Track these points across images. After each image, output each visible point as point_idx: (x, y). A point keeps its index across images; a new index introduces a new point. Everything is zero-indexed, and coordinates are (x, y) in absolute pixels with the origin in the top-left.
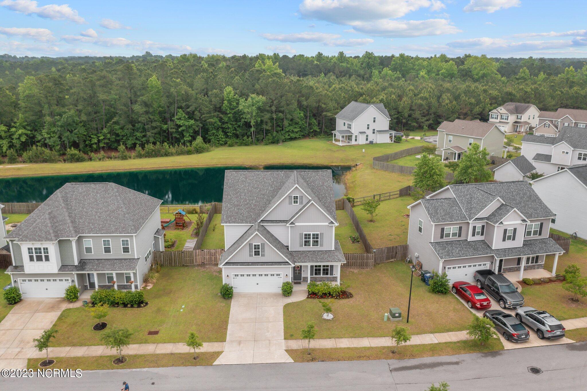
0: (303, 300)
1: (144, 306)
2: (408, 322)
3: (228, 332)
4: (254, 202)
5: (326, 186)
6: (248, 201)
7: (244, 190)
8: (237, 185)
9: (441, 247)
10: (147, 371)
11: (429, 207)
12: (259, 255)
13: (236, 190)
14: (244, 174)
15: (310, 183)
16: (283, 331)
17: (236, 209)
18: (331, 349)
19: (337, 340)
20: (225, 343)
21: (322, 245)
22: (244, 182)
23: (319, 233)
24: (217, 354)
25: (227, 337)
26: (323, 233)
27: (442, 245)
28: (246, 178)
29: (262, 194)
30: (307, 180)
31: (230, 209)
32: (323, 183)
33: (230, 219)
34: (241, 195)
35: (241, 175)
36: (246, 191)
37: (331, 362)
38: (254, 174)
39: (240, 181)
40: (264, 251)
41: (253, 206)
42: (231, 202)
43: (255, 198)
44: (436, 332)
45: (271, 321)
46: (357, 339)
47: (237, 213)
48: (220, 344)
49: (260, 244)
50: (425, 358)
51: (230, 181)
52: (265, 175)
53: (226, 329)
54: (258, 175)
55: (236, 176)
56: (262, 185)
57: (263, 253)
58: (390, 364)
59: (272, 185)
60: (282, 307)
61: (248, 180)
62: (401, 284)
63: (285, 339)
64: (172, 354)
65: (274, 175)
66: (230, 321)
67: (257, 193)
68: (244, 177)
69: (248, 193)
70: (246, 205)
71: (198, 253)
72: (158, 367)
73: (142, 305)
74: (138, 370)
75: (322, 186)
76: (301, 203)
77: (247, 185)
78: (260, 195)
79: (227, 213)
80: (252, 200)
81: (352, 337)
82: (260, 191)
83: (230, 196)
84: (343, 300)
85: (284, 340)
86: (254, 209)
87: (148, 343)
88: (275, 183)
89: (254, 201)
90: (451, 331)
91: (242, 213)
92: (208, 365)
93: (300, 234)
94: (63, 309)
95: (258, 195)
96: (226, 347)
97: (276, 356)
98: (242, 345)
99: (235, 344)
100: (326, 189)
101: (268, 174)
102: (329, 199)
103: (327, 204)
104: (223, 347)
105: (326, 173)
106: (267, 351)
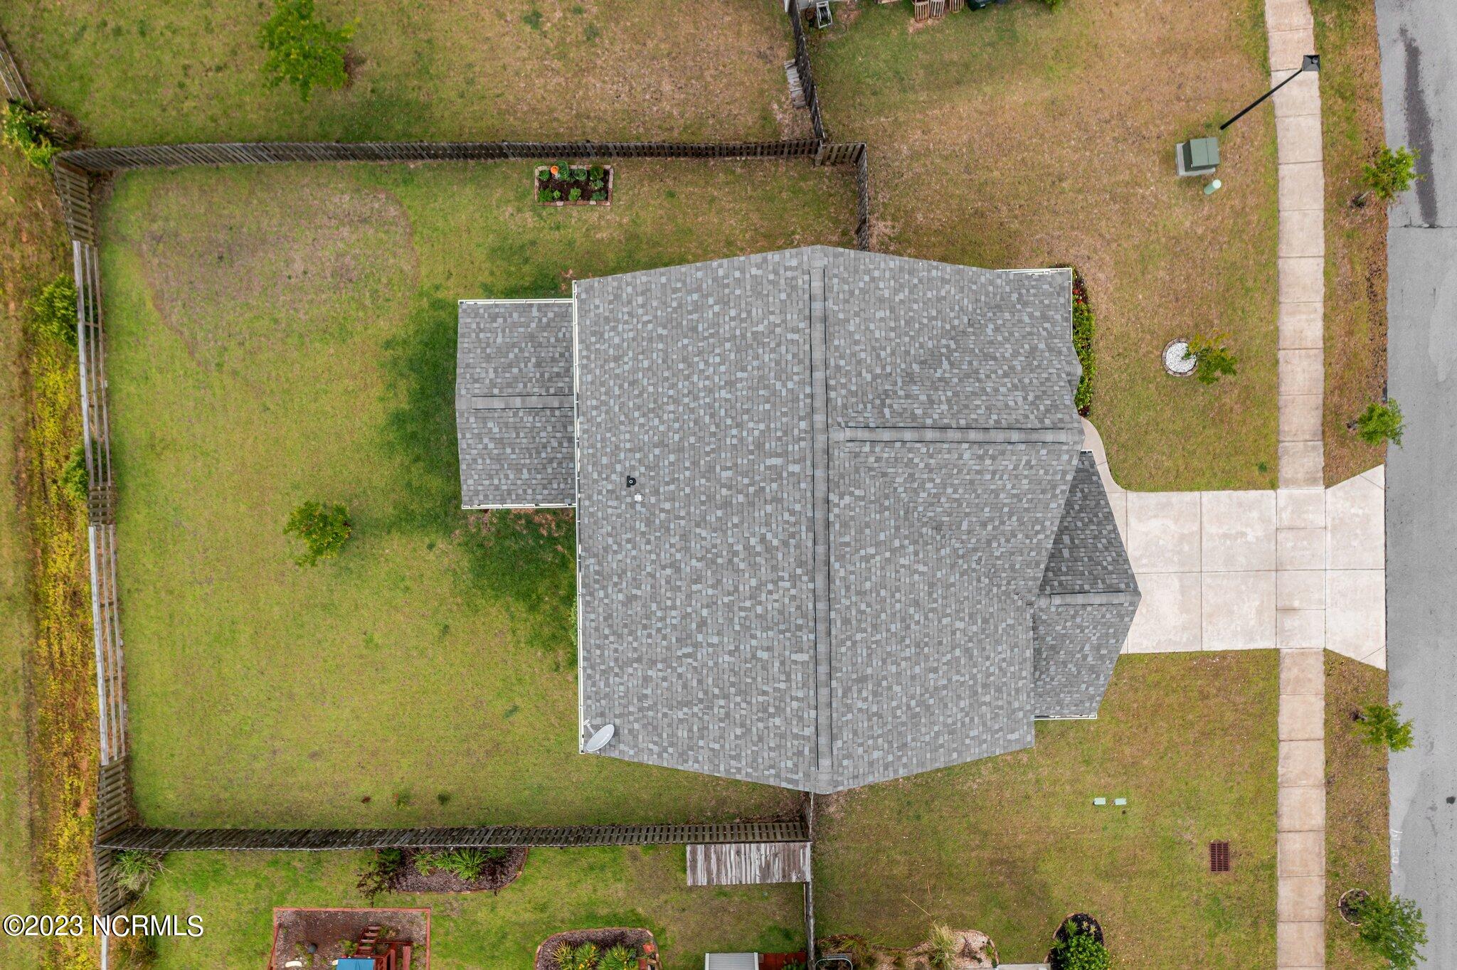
0: (1098, 428)
1: (1090, 921)
3: (1239, 645)
10: (1403, 827)
16: (1241, 493)
18: (1327, 364)
19: (1282, 344)
20: (1284, 651)
24: (1336, 665)
25: (1261, 647)
29: (930, 594)
30: (869, 377)
31: (984, 724)
32: (881, 300)
34: (936, 688)
35: (849, 708)
36: (917, 670)
37: (1390, 372)
38: (843, 643)
39: (875, 709)
41: (975, 628)
42: (963, 724)
44: (1266, 59)
45: (1196, 528)
46: (1284, 289)
48: (1286, 662)
50: (1388, 126)
53: (1224, 655)
58: (1407, 222)
60: (1132, 496)
63: (1273, 486)
64: (1329, 783)
66: (1195, 648)
72: (1385, 805)
74: (1395, 852)
81: (1275, 302)
85: (1279, 491)
92: (1386, 683)
96: (1304, 645)
97: (1353, 511)
98: (1296, 604)
99: (1290, 622)
100: (907, 290)
101: (842, 573)
102: (947, 287)
103: (966, 301)
104: (1304, 653)
105: (836, 280)
106: (1329, 535)
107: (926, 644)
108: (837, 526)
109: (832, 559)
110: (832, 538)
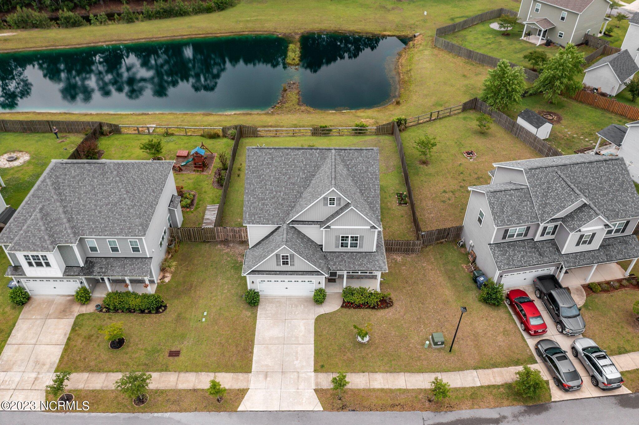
0: (337, 311)
1: (163, 311)
2: (450, 351)
3: (255, 358)
4: (282, 195)
5: (370, 173)
6: (275, 193)
7: (270, 176)
8: (261, 170)
9: (501, 251)
10: (169, 418)
11: (493, 203)
12: (287, 264)
13: (260, 177)
14: (270, 154)
15: (350, 168)
16: (313, 359)
17: (260, 205)
18: (364, 390)
19: (371, 374)
20: (250, 374)
21: (361, 246)
22: (270, 164)
23: (359, 236)
24: (242, 393)
25: (253, 366)
26: (363, 236)
27: (503, 247)
28: (272, 159)
29: (291, 183)
30: (348, 163)
31: (253, 203)
32: (367, 168)
33: (253, 219)
34: (266, 184)
35: (266, 155)
36: (272, 178)
37: (362, 412)
38: (282, 153)
39: (264, 163)
40: (294, 261)
41: (280, 200)
42: (255, 195)
43: (284, 188)
44: (480, 368)
45: (300, 342)
46: (392, 375)
47: (262, 210)
48: (245, 375)
49: (289, 255)
50: (464, 411)
51: (253, 163)
52: (295, 155)
53: (252, 352)
54: (287, 154)
55: (260, 156)
56: (292, 170)
57: (292, 263)
58: (425, 419)
59: (304, 170)
60: (313, 321)
61: (274, 161)
62: (448, 285)
63: (315, 371)
64: (195, 390)
65: (306, 155)
66: (256, 342)
67: (285, 181)
68: (269, 158)
69: (275, 181)
70: (273, 198)
71: (220, 230)
72: (180, 411)
73: (161, 310)
74: (160, 414)
75: (365, 172)
76: (340, 204)
77: (273, 170)
78: (289, 185)
79: (250, 209)
80: (280, 192)
81: (387, 372)
82: (289, 178)
83: (254, 185)
84: (382, 311)
85: (313, 373)
86: (282, 204)
87: (169, 371)
88: (308, 167)
89: (282, 193)
90: (497, 367)
91: (268, 210)
92: (232, 411)
93: (336, 236)
94: (76, 314)
95: (287, 184)
96: (251, 382)
97: (304, 399)
98: (268, 379)
99: (261, 377)
100: (371, 177)
101: (300, 153)
102: (374, 192)
103: (370, 199)
104: (248, 381)
105: (371, 153)
106: (295, 390)
107: (278, 181)
108: (311, 152)
109: (303, 150)
110: (308, 150)
